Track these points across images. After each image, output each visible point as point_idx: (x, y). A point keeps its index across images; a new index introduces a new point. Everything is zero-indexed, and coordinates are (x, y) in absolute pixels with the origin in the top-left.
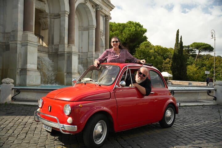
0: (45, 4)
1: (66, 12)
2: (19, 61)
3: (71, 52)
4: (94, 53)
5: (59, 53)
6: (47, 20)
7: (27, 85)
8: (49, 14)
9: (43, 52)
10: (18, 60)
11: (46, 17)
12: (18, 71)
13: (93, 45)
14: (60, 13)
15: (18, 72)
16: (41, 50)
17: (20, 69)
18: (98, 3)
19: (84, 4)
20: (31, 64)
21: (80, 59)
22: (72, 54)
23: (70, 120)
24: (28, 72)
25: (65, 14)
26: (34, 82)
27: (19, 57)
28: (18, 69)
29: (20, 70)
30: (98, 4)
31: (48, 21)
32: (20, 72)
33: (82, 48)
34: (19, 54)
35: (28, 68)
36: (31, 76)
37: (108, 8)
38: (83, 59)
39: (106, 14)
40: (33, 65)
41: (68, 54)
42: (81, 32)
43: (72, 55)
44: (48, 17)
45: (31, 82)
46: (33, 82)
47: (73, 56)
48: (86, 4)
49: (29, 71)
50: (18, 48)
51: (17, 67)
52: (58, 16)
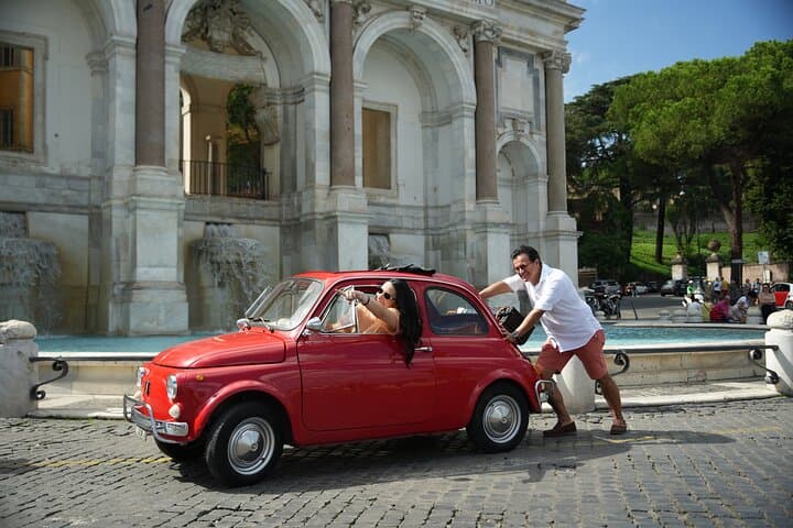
0: (263, 59)
1: (316, 77)
2: (119, 260)
3: (333, 214)
4: (470, 206)
5: (302, 220)
6: (276, 112)
7: (131, 334)
8: (277, 93)
9: (256, 221)
10: (114, 258)
11: (269, 104)
12: (116, 291)
13: (463, 174)
14: (304, 82)
15: (114, 296)
16: (252, 215)
17: (123, 283)
18: (472, 13)
19: (410, 30)
20: (150, 266)
21: (430, 232)
22: (339, 219)
23: (175, 410)
24: (134, 291)
25: (314, 84)
26: (158, 324)
27: (118, 248)
28: (115, 284)
29: (121, 286)
30: (474, 17)
31: (278, 114)
32: (123, 294)
33: (435, 190)
34: (117, 240)
35: (138, 279)
36: (148, 303)
37: (547, 20)
38: (441, 232)
39: (541, 48)
40: (161, 270)
41: (327, 222)
42: (429, 131)
43: (337, 222)
44: (278, 102)
45: (147, 324)
46: (155, 323)
47: (340, 225)
48: (420, 29)
49: (139, 289)
50: (114, 219)
51: (115, 278)
52: (299, 94)
